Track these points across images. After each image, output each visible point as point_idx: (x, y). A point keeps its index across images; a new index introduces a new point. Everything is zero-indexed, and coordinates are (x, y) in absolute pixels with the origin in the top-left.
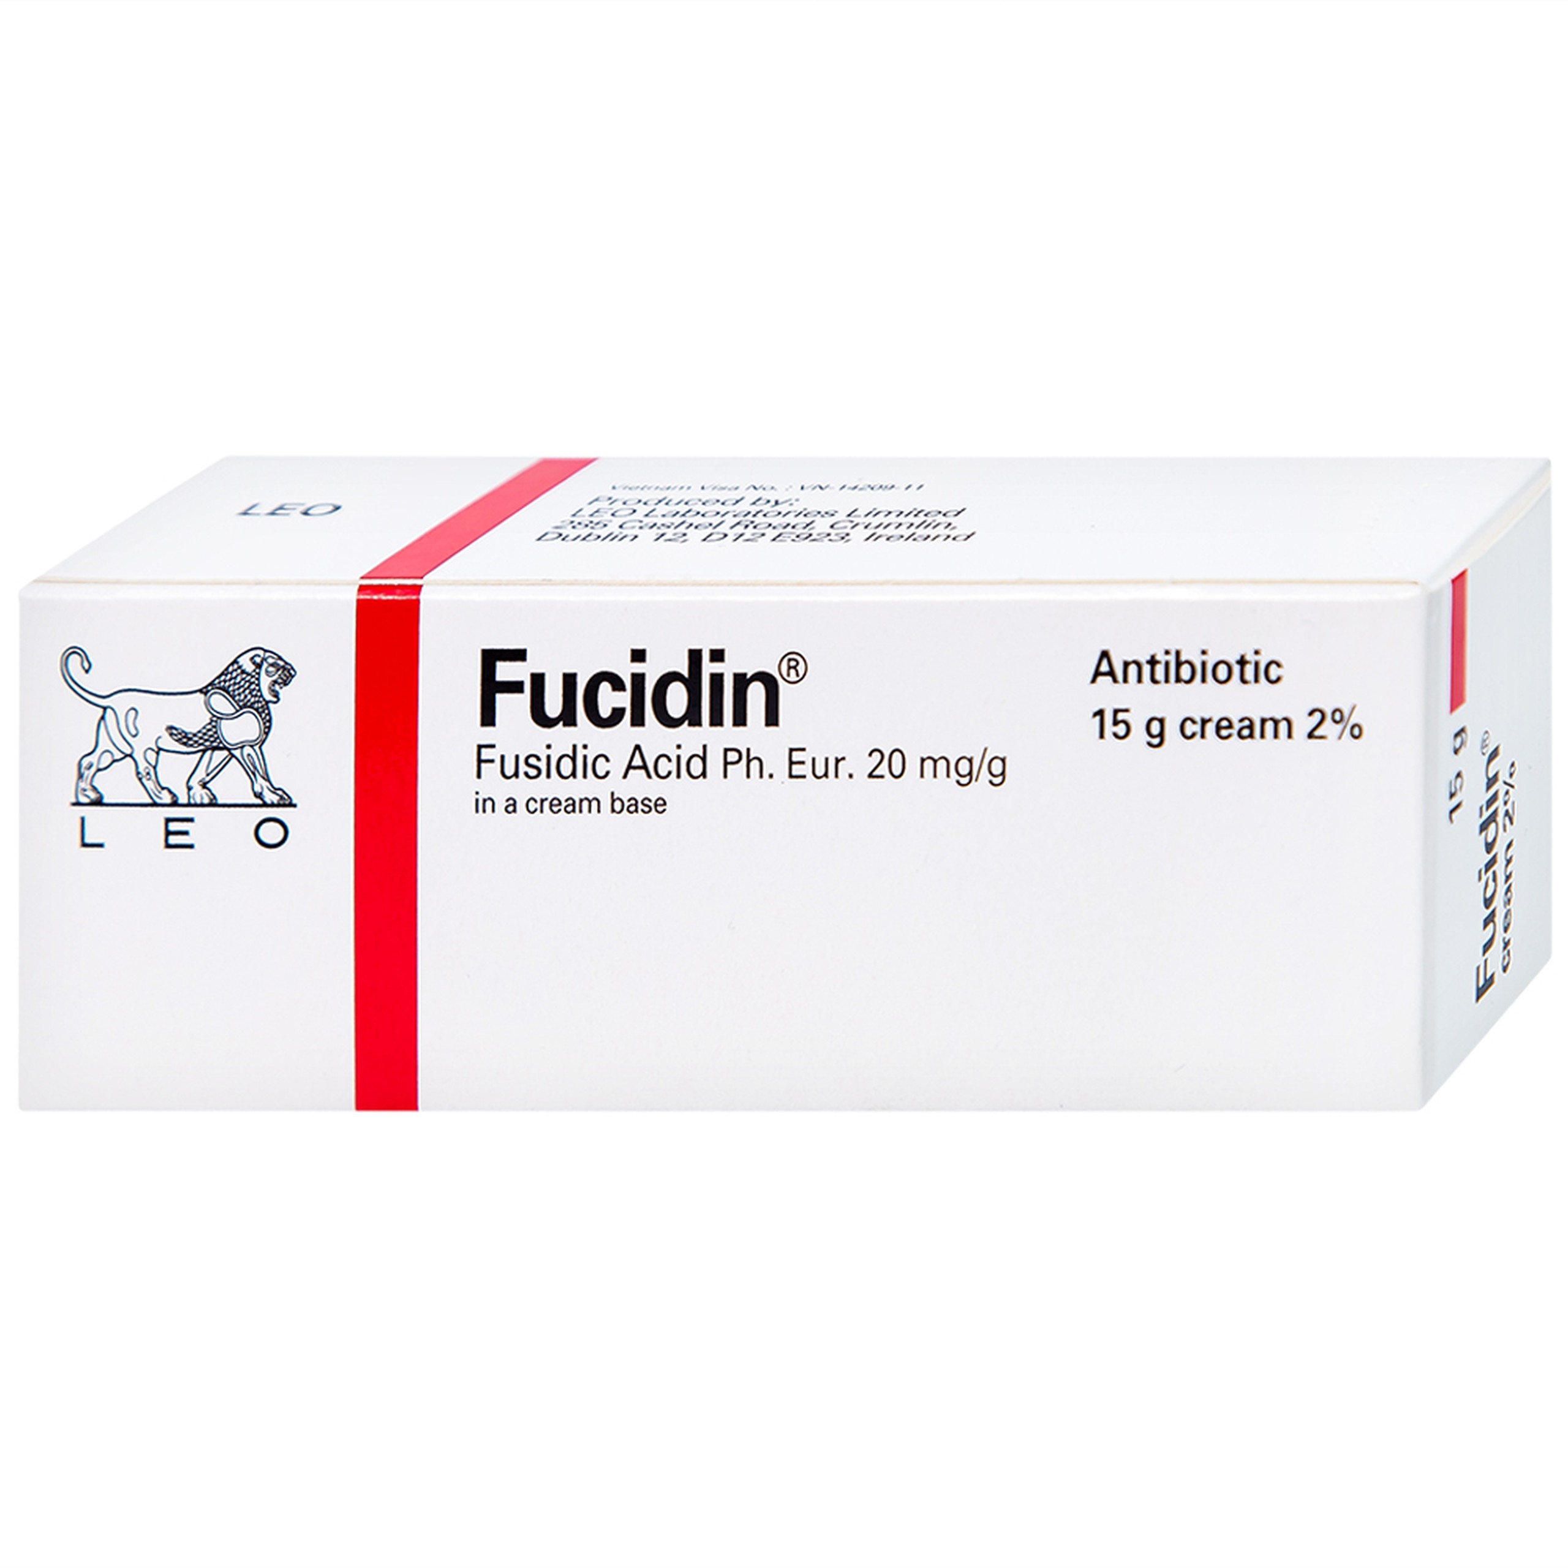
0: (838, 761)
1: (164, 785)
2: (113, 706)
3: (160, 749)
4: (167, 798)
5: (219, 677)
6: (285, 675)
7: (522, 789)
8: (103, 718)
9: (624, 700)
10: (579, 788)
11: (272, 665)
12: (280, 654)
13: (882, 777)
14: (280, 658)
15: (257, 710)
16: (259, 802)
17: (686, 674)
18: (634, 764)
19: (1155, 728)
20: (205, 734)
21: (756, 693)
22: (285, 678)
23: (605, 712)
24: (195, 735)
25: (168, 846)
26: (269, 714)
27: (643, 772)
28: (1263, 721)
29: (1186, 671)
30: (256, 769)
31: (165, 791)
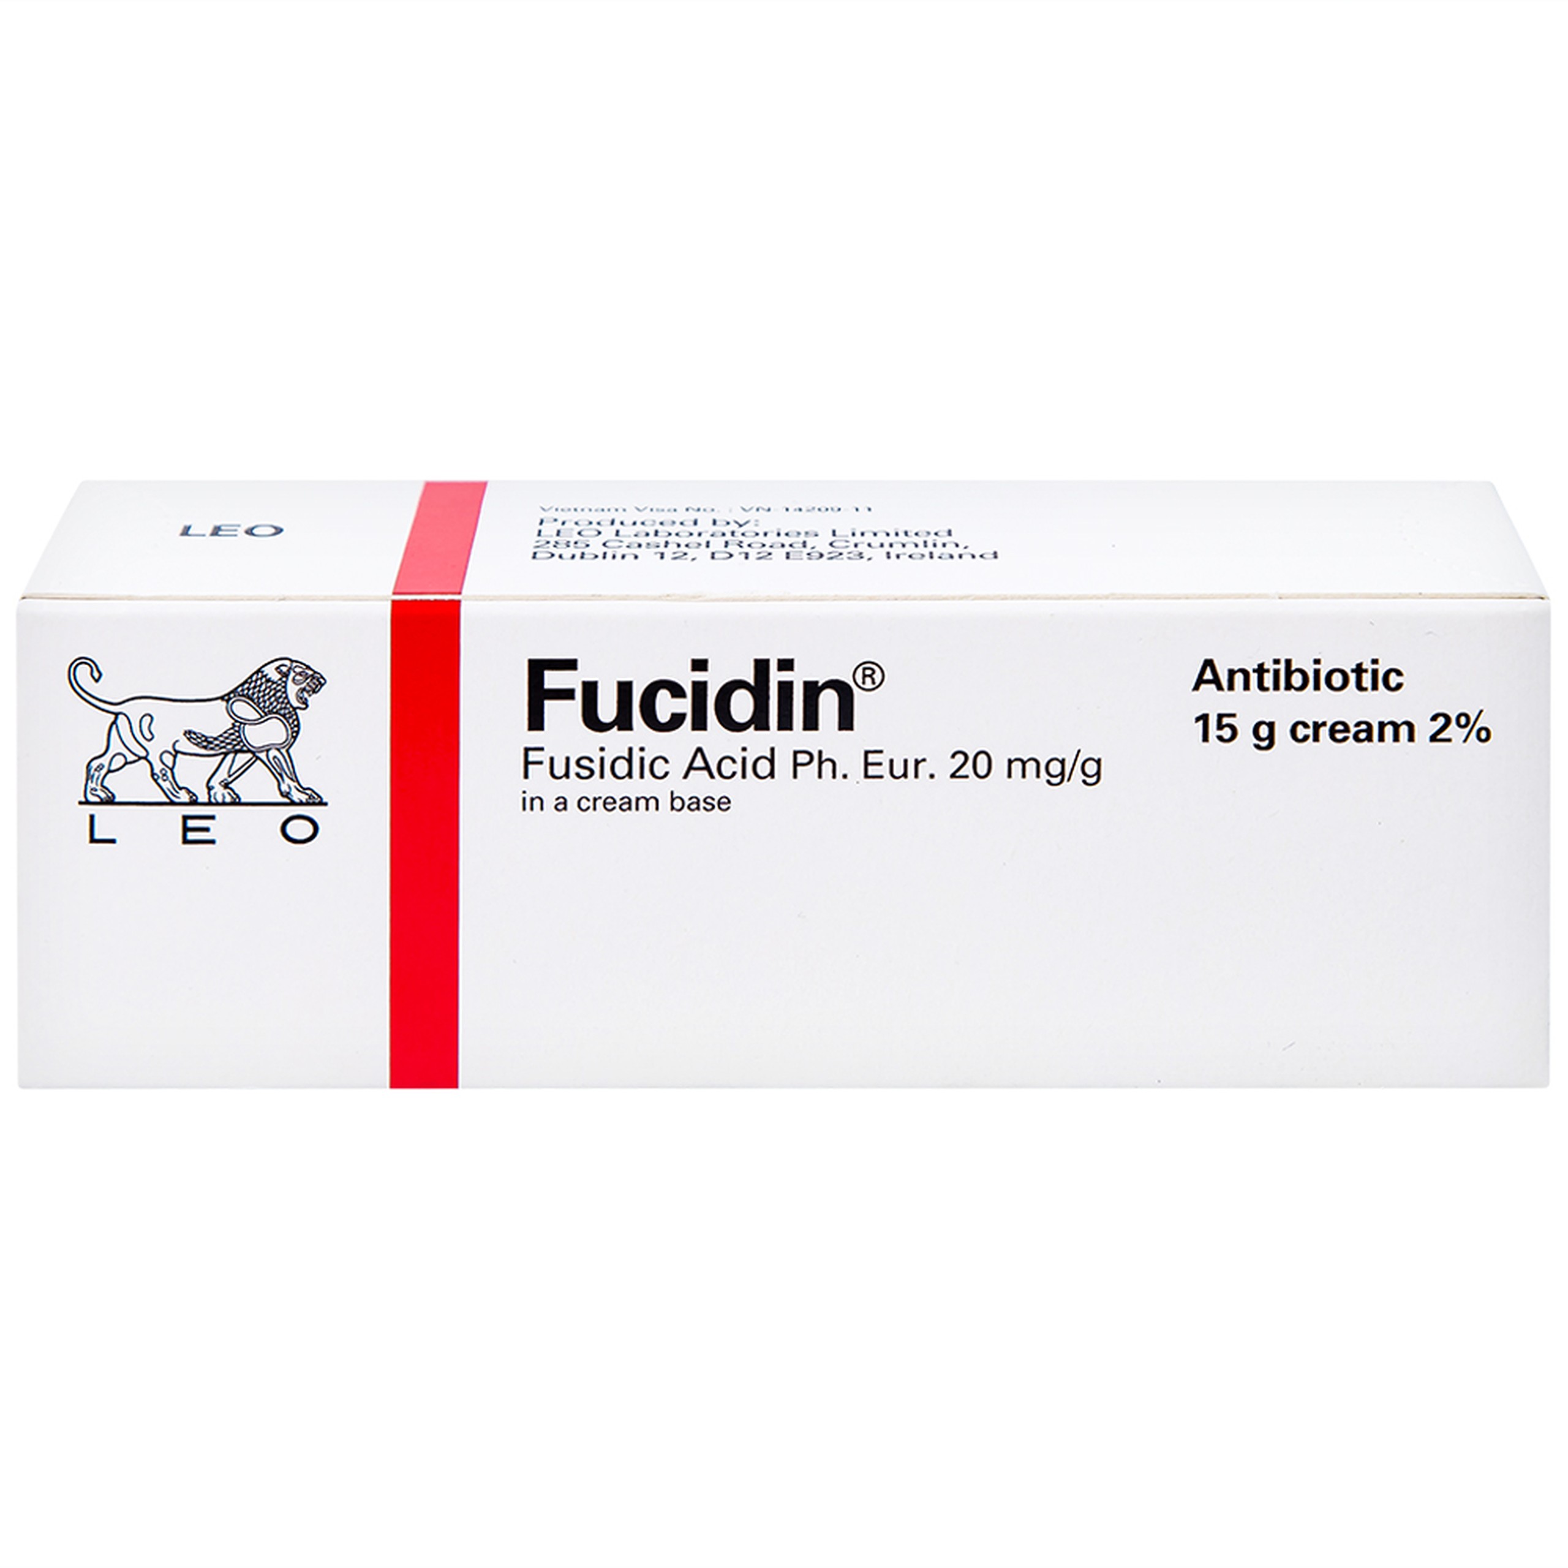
0: (917, 762)
1: (181, 785)
2: (125, 712)
3: (177, 752)
4: (184, 797)
5: (242, 685)
6: (314, 684)
7: (573, 788)
8: (114, 722)
9: (685, 706)
10: (635, 787)
11: (300, 674)
12: (307, 664)
13: (966, 777)
14: (308, 667)
15: (284, 716)
16: (286, 800)
17: (752, 681)
18: (695, 765)
19: (1264, 731)
20: (227, 738)
21: (829, 701)
22: (314, 686)
23: (663, 717)
24: (216, 739)
25: (186, 841)
26: (297, 719)
27: (705, 773)
28: (1382, 725)
29: (1297, 679)
30: (283, 770)
31: (183, 791)
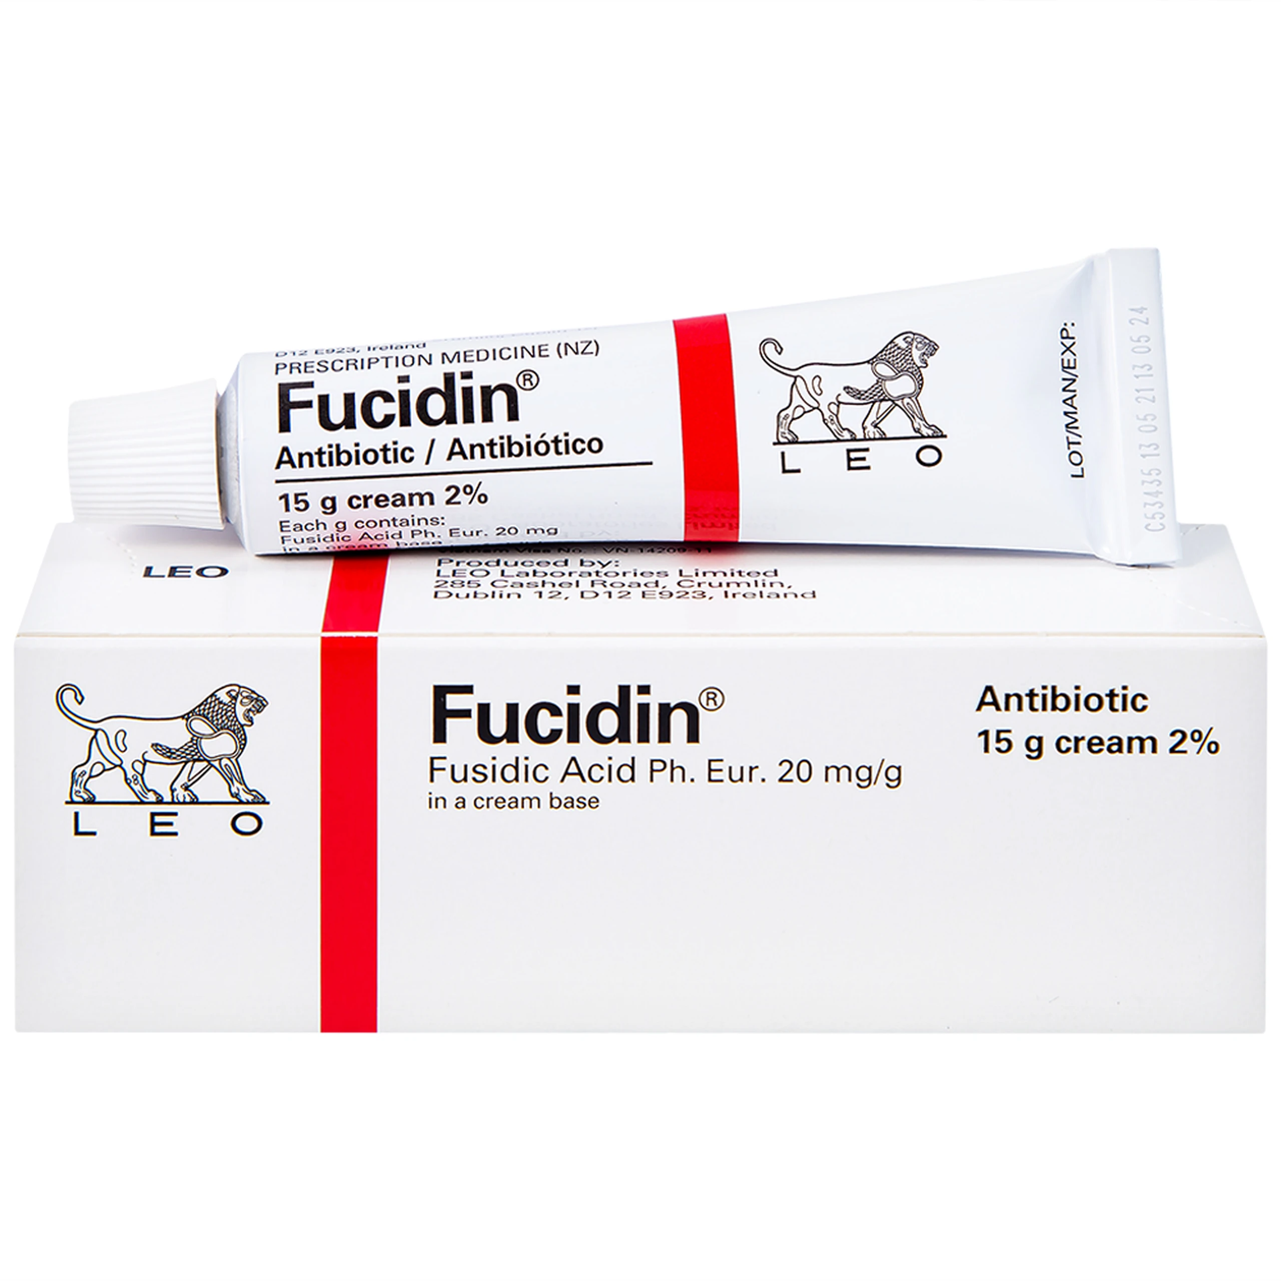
0: (751, 769)
1: (149, 788)
2: (103, 728)
3: (146, 761)
4: (152, 797)
5: (199, 706)
6: (258, 705)
7: (470, 790)
8: (95, 737)
9: (562, 723)
10: (521, 789)
11: (247, 697)
12: (253, 689)
13: (791, 781)
14: (253, 692)
15: (234, 731)
16: (236, 800)
17: (616, 704)
18: (570, 771)
19: (1034, 744)
20: (187, 749)
21: (679, 720)
22: (258, 708)
23: (544, 732)
24: (178, 750)
25: (153, 833)
26: (245, 734)
27: (578, 777)
28: (1130, 739)
29: (1061, 701)
30: (232, 775)
31: (151, 793)
